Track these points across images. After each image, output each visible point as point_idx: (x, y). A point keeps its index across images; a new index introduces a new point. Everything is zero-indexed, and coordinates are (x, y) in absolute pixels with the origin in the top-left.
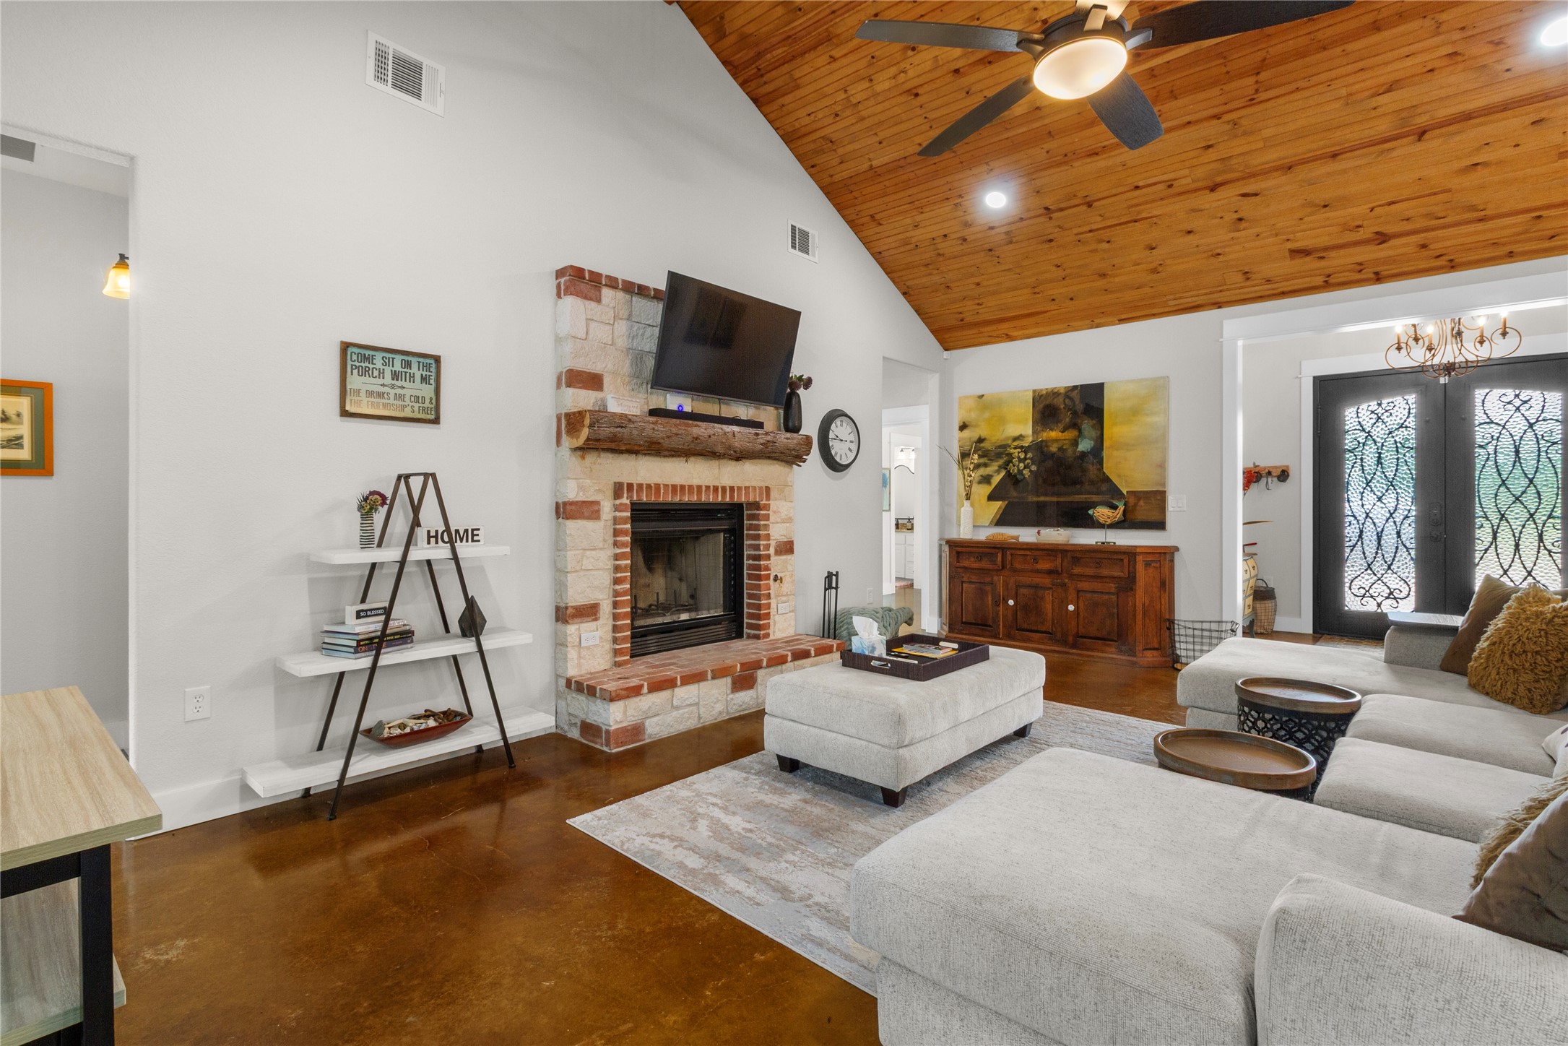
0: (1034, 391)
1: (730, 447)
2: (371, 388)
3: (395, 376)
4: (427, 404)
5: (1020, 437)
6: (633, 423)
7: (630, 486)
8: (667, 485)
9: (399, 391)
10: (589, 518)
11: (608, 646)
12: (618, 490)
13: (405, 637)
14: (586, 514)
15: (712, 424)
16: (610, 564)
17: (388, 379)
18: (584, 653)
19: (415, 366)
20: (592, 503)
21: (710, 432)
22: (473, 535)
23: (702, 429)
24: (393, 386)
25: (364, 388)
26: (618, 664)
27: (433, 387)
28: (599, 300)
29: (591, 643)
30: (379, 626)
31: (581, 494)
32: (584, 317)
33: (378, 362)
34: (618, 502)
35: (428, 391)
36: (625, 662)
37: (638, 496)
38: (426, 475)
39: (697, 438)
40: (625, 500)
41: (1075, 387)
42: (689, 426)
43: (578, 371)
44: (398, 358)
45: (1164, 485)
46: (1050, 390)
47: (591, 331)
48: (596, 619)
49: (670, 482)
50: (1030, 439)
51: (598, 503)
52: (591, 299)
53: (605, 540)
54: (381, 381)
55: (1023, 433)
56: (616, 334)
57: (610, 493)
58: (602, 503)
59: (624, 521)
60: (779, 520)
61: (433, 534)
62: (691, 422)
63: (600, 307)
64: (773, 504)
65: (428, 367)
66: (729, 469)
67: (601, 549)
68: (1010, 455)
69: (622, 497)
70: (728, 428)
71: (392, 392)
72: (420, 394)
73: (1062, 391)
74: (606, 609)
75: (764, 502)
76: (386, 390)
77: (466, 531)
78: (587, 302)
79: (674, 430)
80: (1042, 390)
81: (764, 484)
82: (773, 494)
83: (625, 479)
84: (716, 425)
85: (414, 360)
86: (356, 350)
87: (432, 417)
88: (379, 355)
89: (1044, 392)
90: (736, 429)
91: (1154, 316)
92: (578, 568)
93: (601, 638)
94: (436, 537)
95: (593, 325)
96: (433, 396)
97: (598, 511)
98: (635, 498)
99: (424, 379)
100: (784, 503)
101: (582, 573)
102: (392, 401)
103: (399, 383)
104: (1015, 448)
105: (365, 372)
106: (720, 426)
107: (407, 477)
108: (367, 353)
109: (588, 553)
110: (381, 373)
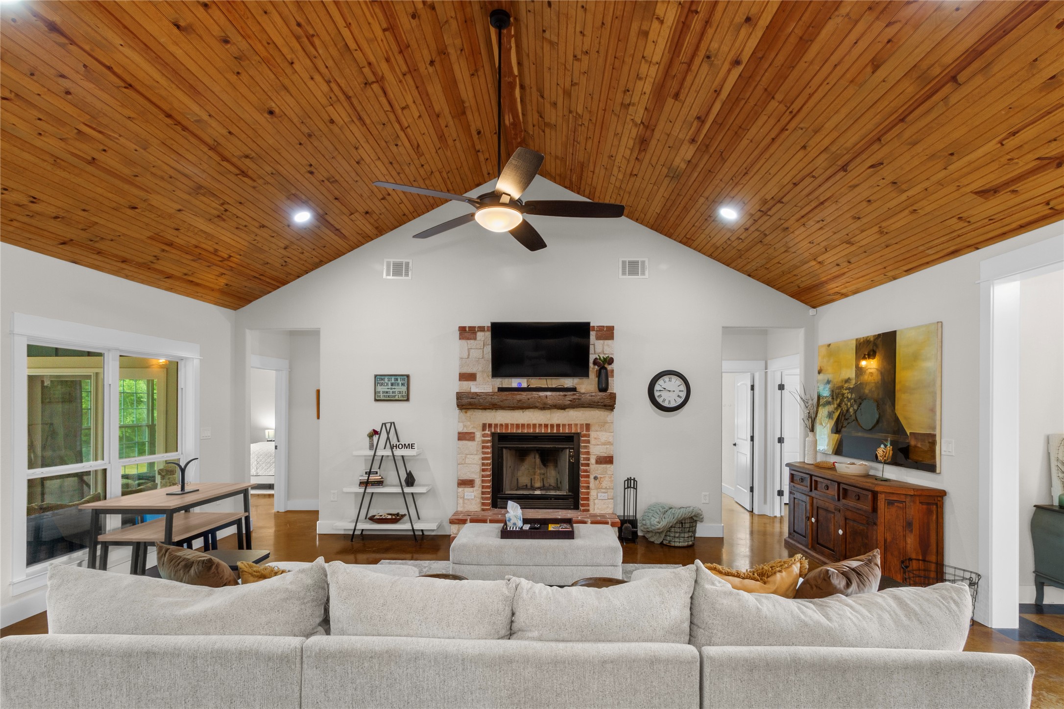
0: (857, 340)
1: (545, 404)
2: (384, 390)
3: (392, 384)
4: (404, 394)
5: (848, 381)
6: (480, 396)
7: (490, 425)
8: (513, 424)
9: (393, 390)
10: (469, 440)
11: (479, 500)
12: (484, 427)
13: (380, 483)
14: (467, 438)
15: (531, 393)
16: (480, 462)
17: (390, 386)
18: (466, 501)
19: (399, 380)
20: (471, 433)
21: (529, 397)
22: (412, 446)
23: (524, 396)
24: (391, 389)
25: (381, 390)
26: (483, 510)
27: (406, 387)
28: (475, 339)
29: (469, 498)
30: (367, 478)
31: (465, 429)
32: (467, 348)
33: (386, 380)
34: (483, 433)
35: (404, 389)
36: (487, 510)
37: (494, 430)
38: (391, 423)
39: (520, 401)
40: (487, 432)
41: (879, 335)
42: (514, 394)
43: (463, 373)
44: (393, 378)
45: (934, 428)
46: (865, 339)
47: (471, 354)
48: (473, 487)
49: (515, 422)
50: (854, 382)
51: (474, 433)
52: (471, 339)
53: (477, 451)
54: (387, 387)
55: (850, 377)
56: (485, 353)
57: (481, 428)
58: (476, 433)
59: (487, 442)
60: (599, 443)
61: (395, 445)
62: (516, 393)
63: (476, 342)
64: (593, 434)
65: (404, 380)
66: (557, 414)
67: (476, 454)
68: (843, 395)
69: (486, 430)
70: (542, 394)
71: (391, 391)
72: (401, 390)
73: (872, 339)
74: (478, 482)
75: (585, 432)
76: (389, 390)
77: (409, 444)
78: (469, 341)
79: (504, 398)
80: (860, 338)
81: (585, 422)
82: (592, 428)
83: (488, 422)
84: (534, 393)
85: (399, 378)
86: (379, 377)
87: (406, 399)
88: (386, 378)
89: (862, 341)
90: (549, 393)
91: (928, 264)
92: (463, 463)
93: (475, 496)
94: (396, 446)
95: (472, 351)
96: (406, 390)
97: (474, 437)
98: (493, 431)
99: (402, 384)
100: (604, 433)
101: (465, 465)
102: (391, 394)
103: (393, 387)
104: (846, 389)
105: (382, 384)
106: (537, 393)
107: (385, 424)
108: (382, 377)
109: (468, 456)
110: (387, 384)
